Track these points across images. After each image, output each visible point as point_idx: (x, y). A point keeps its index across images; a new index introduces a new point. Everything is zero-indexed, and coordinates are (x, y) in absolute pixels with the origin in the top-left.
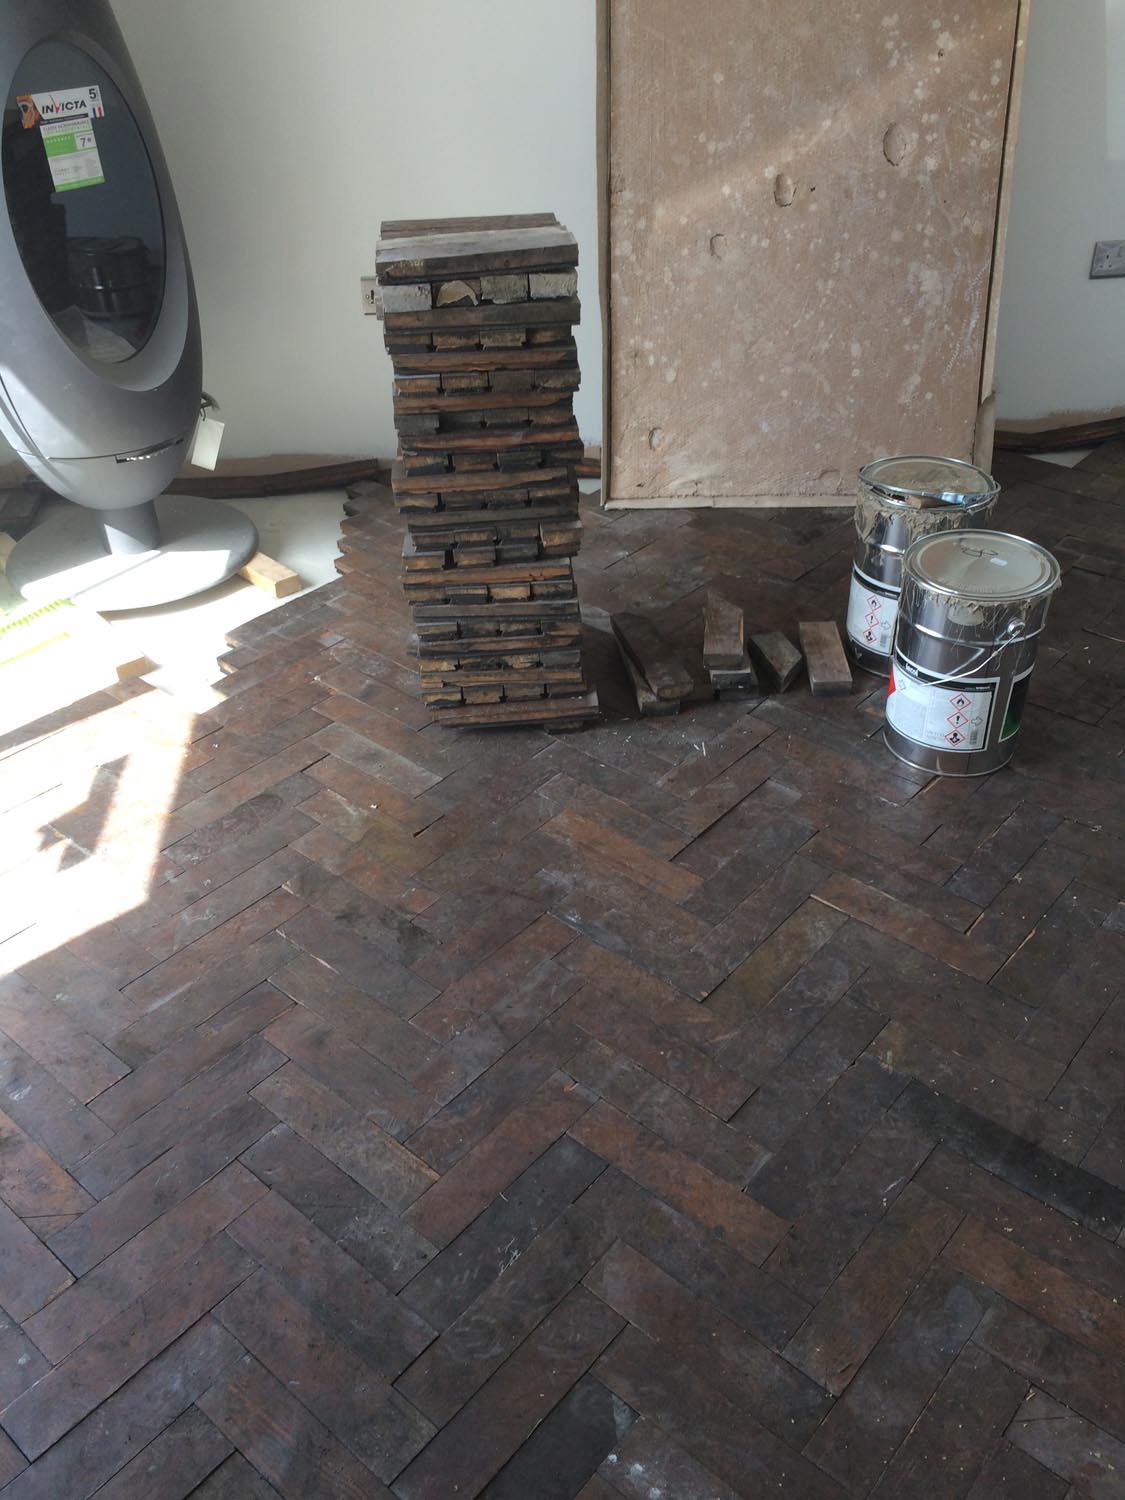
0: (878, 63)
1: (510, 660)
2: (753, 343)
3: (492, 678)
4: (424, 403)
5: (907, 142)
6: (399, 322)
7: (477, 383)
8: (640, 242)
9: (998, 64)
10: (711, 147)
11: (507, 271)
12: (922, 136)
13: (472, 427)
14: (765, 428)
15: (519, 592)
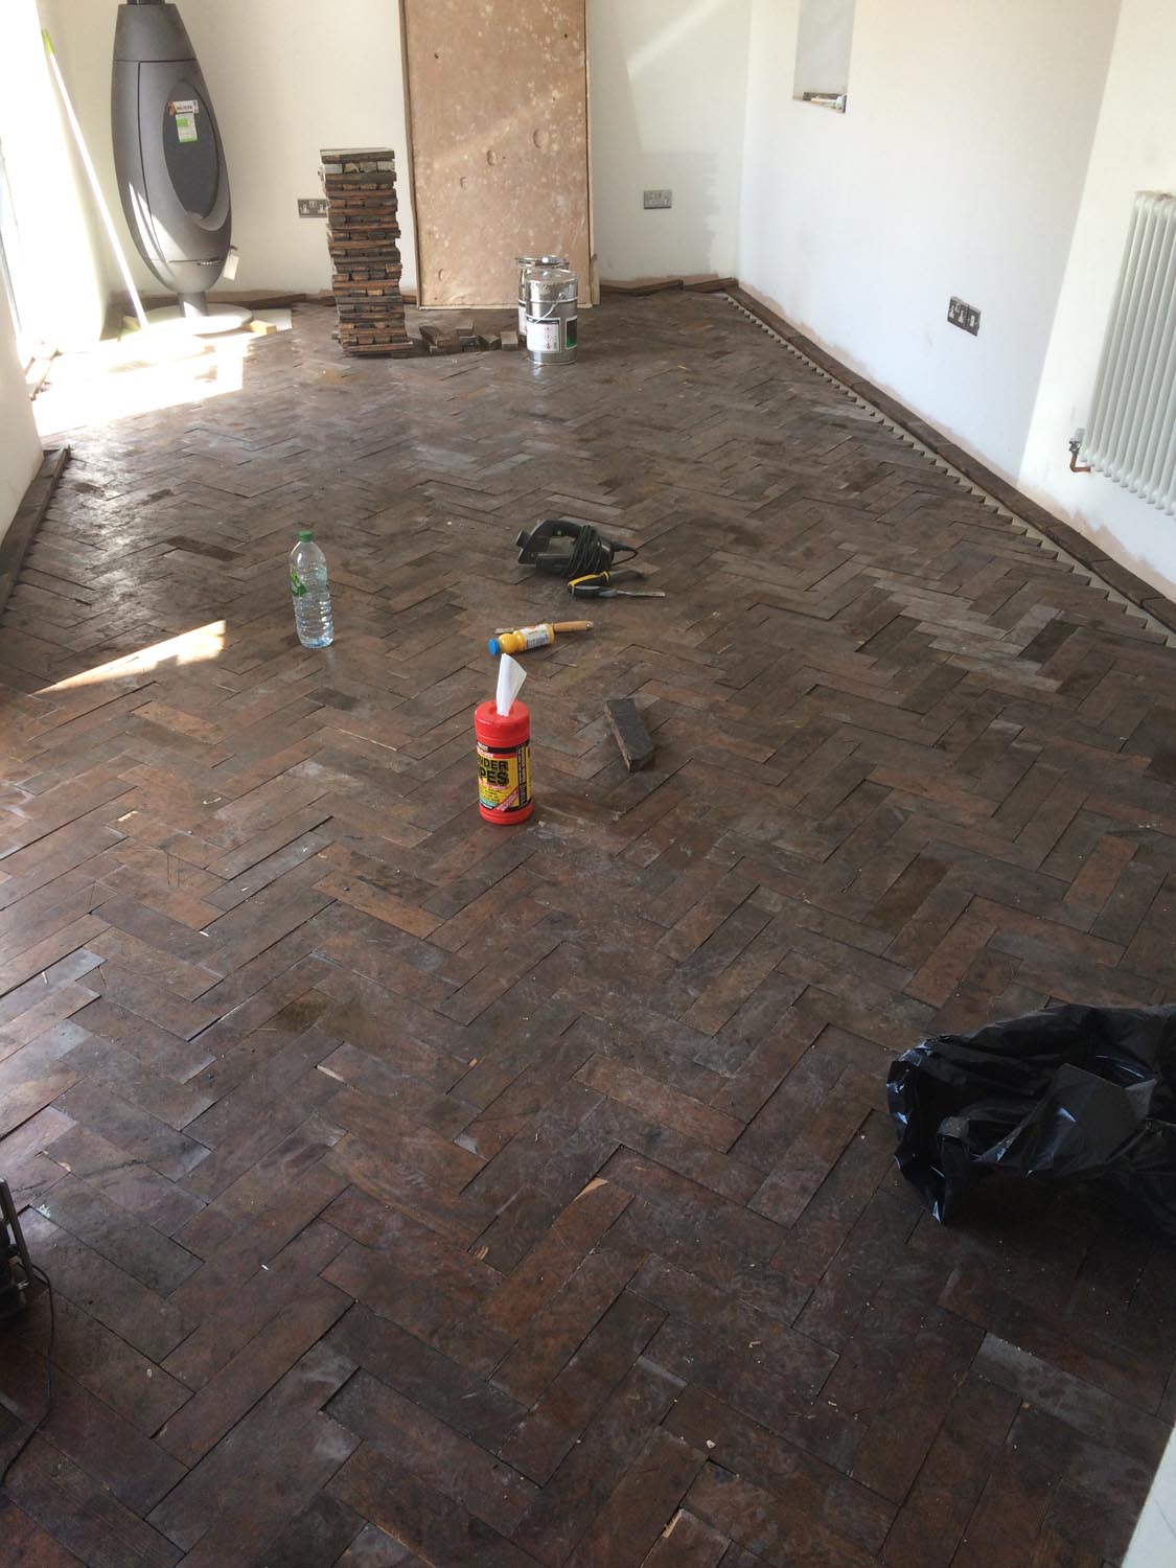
0: (527, 100)
1: (376, 324)
2: (483, 229)
3: (369, 332)
4: (340, 211)
5: (544, 138)
6: (333, 178)
7: (360, 203)
8: (428, 180)
9: (580, 104)
10: (458, 138)
11: (369, 160)
12: (550, 135)
13: (358, 222)
14: (493, 271)
15: (379, 292)
